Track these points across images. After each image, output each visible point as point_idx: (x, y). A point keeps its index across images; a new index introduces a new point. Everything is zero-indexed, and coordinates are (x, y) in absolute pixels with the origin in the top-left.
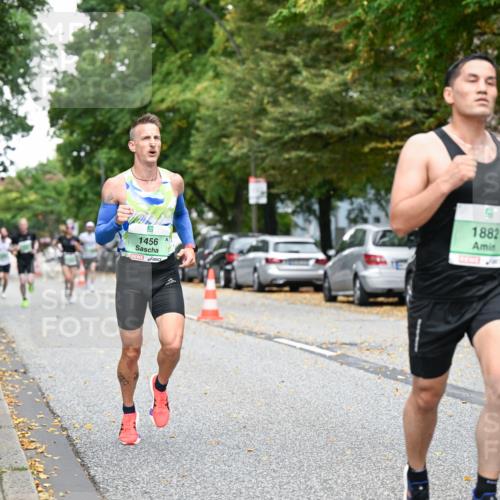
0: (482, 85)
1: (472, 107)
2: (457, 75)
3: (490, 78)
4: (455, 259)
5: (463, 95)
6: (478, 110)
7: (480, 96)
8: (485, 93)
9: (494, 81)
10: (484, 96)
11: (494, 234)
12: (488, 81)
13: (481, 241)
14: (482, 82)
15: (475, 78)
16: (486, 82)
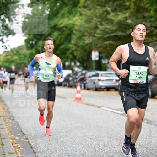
0: (141, 32)
1: (138, 38)
2: (135, 29)
4: (131, 81)
5: (136, 34)
6: (140, 39)
7: (141, 35)
9: (145, 31)
12: (143, 30)
14: (141, 30)
15: (139, 30)
16: (143, 31)
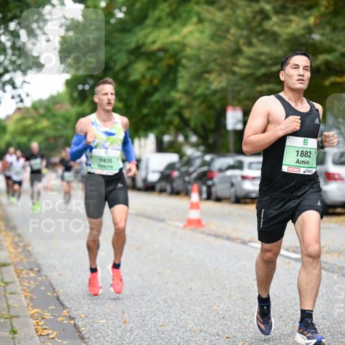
0: (301, 71)
1: (294, 84)
2: (287, 64)
3: (307, 66)
4: (285, 169)
5: (290, 77)
6: (299, 86)
7: (300, 77)
8: (303, 76)
9: (309, 68)
10: (302, 78)
11: (309, 154)
13: (301, 159)
14: (301, 68)
15: (297, 67)
16: (304, 69)
